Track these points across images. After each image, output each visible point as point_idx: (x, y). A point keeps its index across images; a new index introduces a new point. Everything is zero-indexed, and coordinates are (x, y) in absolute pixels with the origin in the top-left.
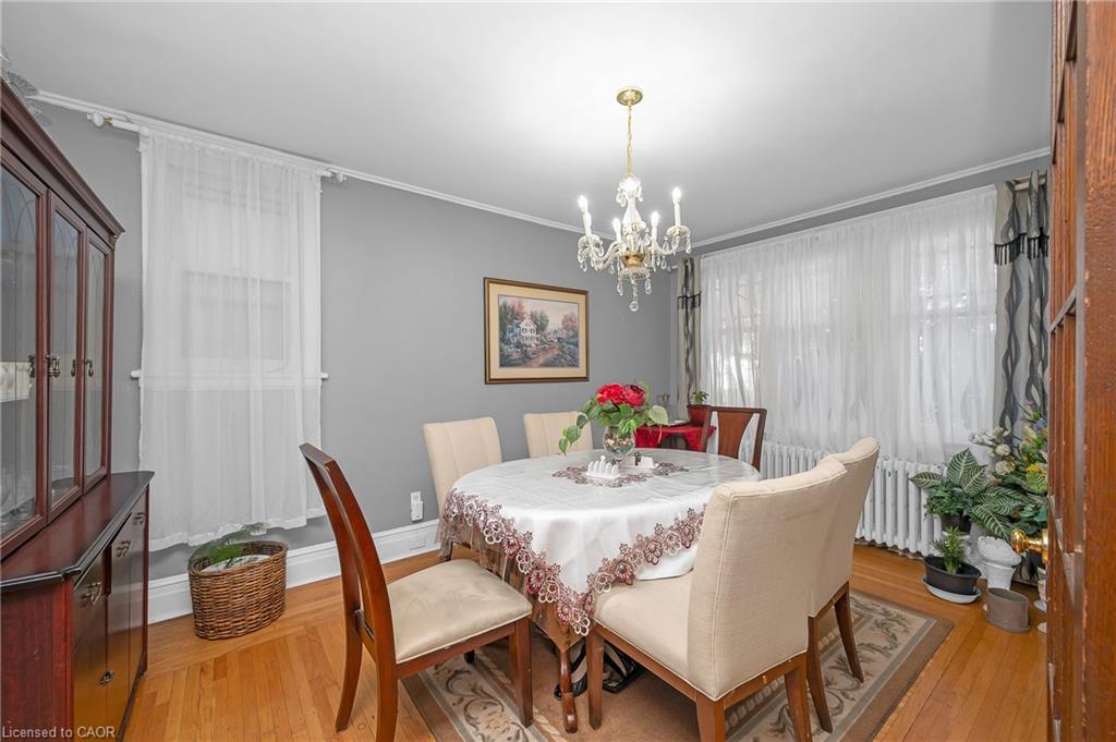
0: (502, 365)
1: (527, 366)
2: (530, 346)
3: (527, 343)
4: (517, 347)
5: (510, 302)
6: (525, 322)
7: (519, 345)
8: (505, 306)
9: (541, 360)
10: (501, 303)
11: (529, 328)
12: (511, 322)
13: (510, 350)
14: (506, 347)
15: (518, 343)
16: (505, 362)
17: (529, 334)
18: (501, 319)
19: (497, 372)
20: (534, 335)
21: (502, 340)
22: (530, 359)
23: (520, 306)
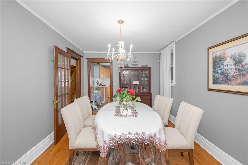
0: (214, 83)
1: (228, 84)
2: (230, 73)
3: (228, 72)
4: (222, 75)
5: (218, 54)
6: (227, 61)
7: (223, 74)
8: (216, 57)
9: (239, 81)
10: (214, 56)
11: (230, 64)
12: (219, 63)
13: (218, 76)
14: (216, 75)
15: (223, 72)
16: (216, 81)
17: (229, 67)
18: (214, 63)
19: (212, 86)
20: (234, 67)
21: (214, 72)
22: (230, 80)
23: (224, 54)
